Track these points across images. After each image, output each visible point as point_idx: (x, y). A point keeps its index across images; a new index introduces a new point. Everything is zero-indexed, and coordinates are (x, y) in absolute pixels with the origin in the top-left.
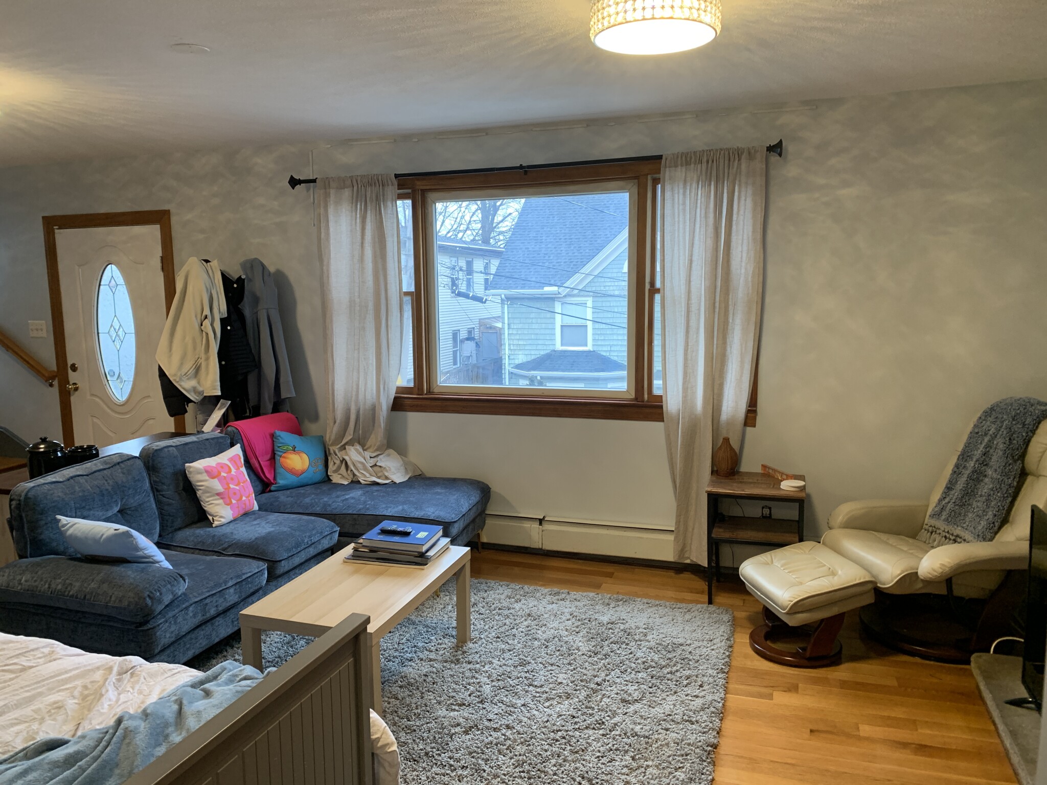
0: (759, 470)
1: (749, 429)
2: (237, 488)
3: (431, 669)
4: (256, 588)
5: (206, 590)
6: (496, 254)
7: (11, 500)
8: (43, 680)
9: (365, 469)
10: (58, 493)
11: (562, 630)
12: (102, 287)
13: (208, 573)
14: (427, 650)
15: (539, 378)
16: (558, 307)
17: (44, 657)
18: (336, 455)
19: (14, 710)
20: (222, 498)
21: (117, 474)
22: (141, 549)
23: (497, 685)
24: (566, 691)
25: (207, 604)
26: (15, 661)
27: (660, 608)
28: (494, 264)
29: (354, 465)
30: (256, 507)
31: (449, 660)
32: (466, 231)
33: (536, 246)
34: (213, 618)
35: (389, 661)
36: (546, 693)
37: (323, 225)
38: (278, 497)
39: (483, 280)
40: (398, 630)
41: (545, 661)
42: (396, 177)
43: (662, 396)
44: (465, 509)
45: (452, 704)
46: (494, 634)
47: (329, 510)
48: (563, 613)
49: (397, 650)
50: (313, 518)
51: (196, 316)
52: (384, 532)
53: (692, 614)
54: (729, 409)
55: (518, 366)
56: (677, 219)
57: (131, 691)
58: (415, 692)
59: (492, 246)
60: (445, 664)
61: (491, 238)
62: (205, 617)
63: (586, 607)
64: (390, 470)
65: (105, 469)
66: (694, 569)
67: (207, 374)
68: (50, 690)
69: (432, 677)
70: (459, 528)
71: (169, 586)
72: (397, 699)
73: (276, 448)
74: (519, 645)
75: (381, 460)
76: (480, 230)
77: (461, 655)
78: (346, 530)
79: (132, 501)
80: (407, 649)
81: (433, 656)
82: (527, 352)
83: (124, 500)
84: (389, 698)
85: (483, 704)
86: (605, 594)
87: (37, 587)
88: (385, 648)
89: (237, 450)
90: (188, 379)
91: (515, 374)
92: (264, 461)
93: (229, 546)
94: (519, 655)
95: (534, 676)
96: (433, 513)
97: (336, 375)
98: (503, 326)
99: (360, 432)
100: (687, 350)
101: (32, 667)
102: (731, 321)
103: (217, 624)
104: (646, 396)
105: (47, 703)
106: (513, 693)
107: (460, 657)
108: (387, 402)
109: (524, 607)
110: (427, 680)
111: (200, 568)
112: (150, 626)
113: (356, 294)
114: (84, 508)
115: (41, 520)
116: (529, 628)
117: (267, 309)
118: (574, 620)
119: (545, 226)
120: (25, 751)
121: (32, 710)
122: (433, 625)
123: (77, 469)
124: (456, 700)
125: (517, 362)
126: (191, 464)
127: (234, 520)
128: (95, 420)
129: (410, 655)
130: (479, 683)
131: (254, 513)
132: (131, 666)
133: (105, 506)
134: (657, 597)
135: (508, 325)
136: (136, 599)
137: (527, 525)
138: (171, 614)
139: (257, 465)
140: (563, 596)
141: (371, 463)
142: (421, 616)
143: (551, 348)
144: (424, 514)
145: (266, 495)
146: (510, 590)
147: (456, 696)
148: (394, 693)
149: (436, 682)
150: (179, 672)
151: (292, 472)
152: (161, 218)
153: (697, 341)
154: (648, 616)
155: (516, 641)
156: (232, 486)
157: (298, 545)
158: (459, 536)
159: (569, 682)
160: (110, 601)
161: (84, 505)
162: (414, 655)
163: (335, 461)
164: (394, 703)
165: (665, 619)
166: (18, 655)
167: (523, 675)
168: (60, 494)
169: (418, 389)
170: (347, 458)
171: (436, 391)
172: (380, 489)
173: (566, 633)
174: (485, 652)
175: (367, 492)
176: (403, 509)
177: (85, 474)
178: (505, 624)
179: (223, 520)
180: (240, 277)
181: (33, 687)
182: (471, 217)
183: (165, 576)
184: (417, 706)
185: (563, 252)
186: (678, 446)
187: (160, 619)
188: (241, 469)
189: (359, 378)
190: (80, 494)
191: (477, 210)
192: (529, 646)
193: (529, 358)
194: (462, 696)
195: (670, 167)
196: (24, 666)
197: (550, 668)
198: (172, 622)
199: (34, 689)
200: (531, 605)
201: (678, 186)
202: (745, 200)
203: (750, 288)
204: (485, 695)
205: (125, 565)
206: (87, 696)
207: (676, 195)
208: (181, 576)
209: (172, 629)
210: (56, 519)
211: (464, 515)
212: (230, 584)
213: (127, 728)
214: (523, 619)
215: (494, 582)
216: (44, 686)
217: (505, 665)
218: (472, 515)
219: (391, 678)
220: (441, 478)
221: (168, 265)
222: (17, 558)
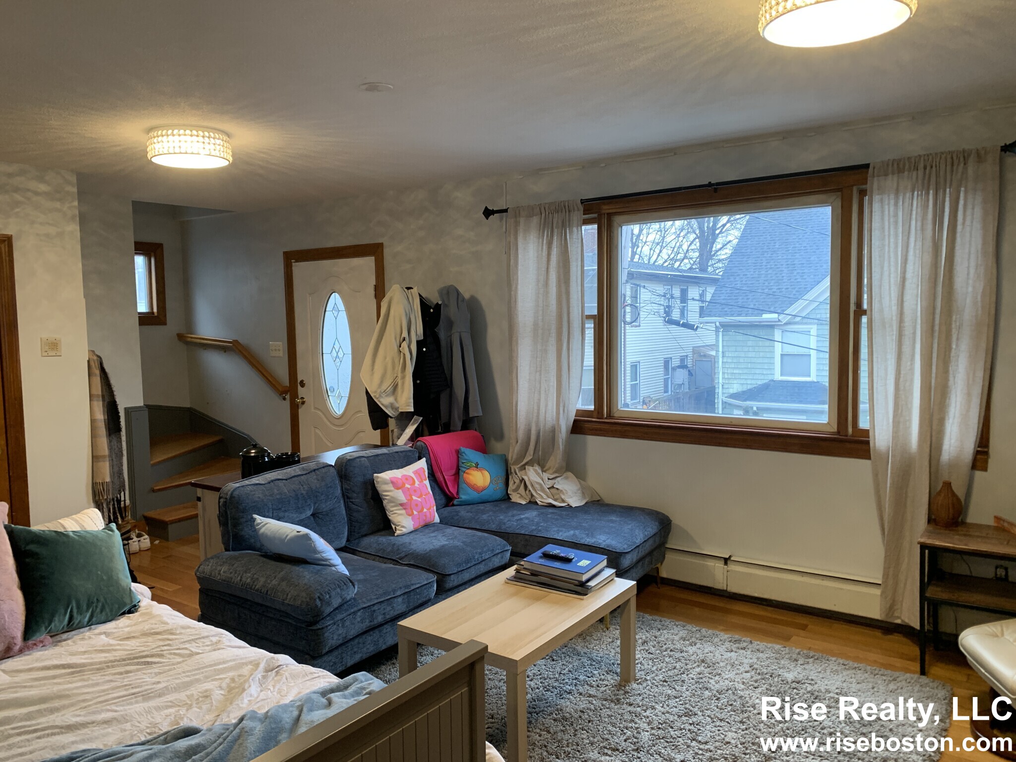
0: (991, 522)
1: (978, 474)
2: (419, 500)
3: (588, 705)
4: (424, 600)
5: (375, 597)
6: (714, 281)
7: (220, 498)
8: (203, 668)
9: (543, 490)
10: (258, 495)
11: (738, 682)
12: (327, 313)
13: (379, 581)
14: (588, 684)
15: (755, 409)
16: (778, 335)
17: (211, 645)
18: (516, 474)
19: (173, 692)
20: (405, 509)
21: (313, 480)
22: (319, 552)
23: (656, 734)
24: (733, 753)
25: (374, 611)
26: (187, 646)
27: (859, 671)
28: (710, 291)
29: (532, 486)
30: (437, 519)
31: (609, 698)
32: (683, 260)
33: (754, 272)
34: (381, 625)
35: (547, 691)
36: (711, 751)
37: (512, 252)
38: (459, 512)
39: (698, 308)
40: (561, 659)
41: (714, 715)
42: (582, 203)
43: (868, 430)
44: (638, 541)
45: (605, 747)
46: (661, 677)
47: (503, 528)
48: (741, 664)
49: (557, 680)
50: (486, 535)
51: (396, 339)
52: (546, 556)
53: (898, 684)
54: (952, 448)
55: (733, 396)
56: (887, 233)
57: (272, 689)
58: (568, 728)
59: (710, 274)
60: (605, 702)
61: (710, 266)
62: (372, 623)
63: (769, 660)
64: (567, 493)
65: (303, 475)
66: (904, 630)
67: (403, 392)
68: (207, 677)
69: (588, 714)
70: (632, 559)
71: (338, 590)
72: (549, 732)
73: (460, 463)
74: (687, 693)
75: (558, 482)
76: (697, 258)
77: (623, 695)
78: (518, 550)
79: (324, 506)
80: (567, 681)
81: (592, 691)
82: (742, 382)
83: (317, 505)
84: (541, 730)
85: (639, 752)
86: (794, 648)
87: (232, 579)
88: (546, 676)
89: (422, 464)
90: (386, 396)
91: (730, 404)
92: (448, 476)
93: (406, 556)
94: (686, 704)
95: (700, 730)
96: (604, 541)
97: (519, 396)
98: (716, 354)
99: (540, 453)
100: (899, 379)
101: (199, 653)
102: (954, 347)
103: (385, 631)
104: (850, 430)
105: (200, 690)
106: (673, 745)
107: (622, 697)
108: (566, 424)
109: (699, 651)
110: (583, 717)
111: (374, 574)
112: (319, 627)
113: (540, 318)
114: (280, 509)
115: (243, 517)
116: (701, 676)
117: (460, 333)
118: (753, 673)
119: (766, 252)
120: (166, 735)
121: (187, 696)
122: (597, 658)
123: (278, 474)
124: (610, 744)
125: (731, 391)
126: (379, 475)
127: (415, 531)
128: (317, 431)
129: (569, 688)
130: (638, 728)
131: (434, 525)
132: (277, 665)
133: (299, 509)
134: (856, 659)
135: (723, 352)
136: (308, 600)
137: (710, 563)
138: (339, 617)
139: (442, 479)
140: (745, 644)
141: (548, 485)
142: (587, 648)
143: (770, 378)
144: (595, 542)
145: (449, 509)
146: (686, 632)
147: (611, 739)
148: (546, 725)
149: (592, 721)
150: (319, 677)
151: (474, 488)
152: (374, 250)
153: (912, 369)
154: (843, 680)
155: (684, 688)
156: (414, 498)
157: (468, 561)
158: (632, 568)
159: (738, 743)
160: (286, 599)
161: (280, 506)
162: (574, 688)
163: (516, 481)
164: (546, 736)
165: (863, 686)
166: (190, 640)
167: (688, 727)
168: (260, 495)
169: (598, 413)
170: (526, 478)
171: (616, 415)
172: (555, 511)
173: (743, 686)
174: (649, 695)
175: (542, 513)
176: (574, 535)
177: (284, 478)
178: (675, 668)
179: (404, 530)
180: (438, 303)
181: (194, 673)
182: (689, 246)
183: (336, 580)
184: (568, 744)
185: (785, 278)
186: (887, 487)
187: (330, 620)
188: (424, 482)
189: (539, 400)
190: (278, 497)
191: (694, 240)
192: (698, 695)
193: (745, 388)
194: (617, 741)
195: (878, 176)
196: (192, 651)
197: (718, 723)
198: (340, 625)
199: (194, 675)
200: (706, 651)
201: (889, 196)
202: (973, 209)
203: (980, 309)
204: (642, 743)
205: (303, 566)
206: (233, 688)
207: (886, 207)
208: (351, 582)
209: (340, 632)
210: (252, 518)
211: (638, 546)
212: (399, 593)
213: (243, 728)
214: (696, 665)
215: (669, 621)
216: (202, 673)
217: (668, 712)
218: (648, 547)
219: (546, 709)
220: (619, 506)
221: (380, 292)
222: (224, 550)
